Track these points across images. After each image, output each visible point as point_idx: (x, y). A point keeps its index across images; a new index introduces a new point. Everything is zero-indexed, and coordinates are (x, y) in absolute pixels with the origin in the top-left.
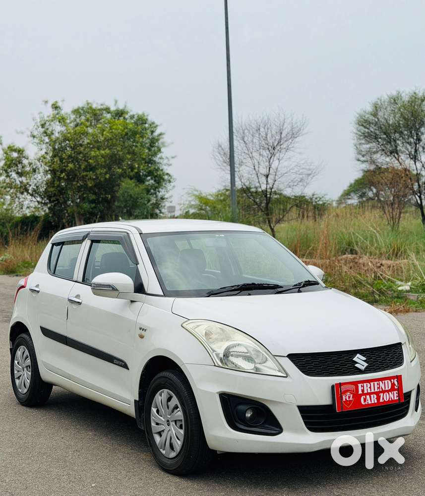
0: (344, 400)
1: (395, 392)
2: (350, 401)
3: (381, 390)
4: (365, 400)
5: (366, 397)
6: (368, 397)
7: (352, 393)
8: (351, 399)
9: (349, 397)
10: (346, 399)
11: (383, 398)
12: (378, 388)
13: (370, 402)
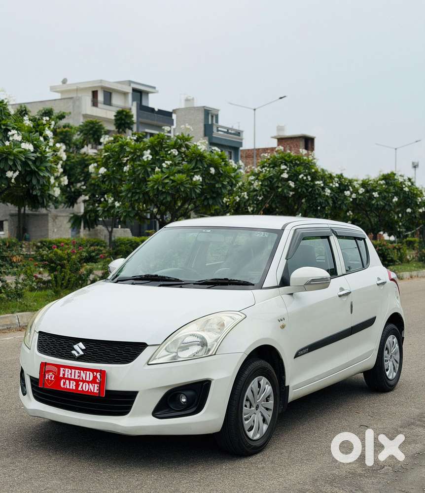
0: (47, 378)
1: (96, 385)
2: (52, 381)
3: (81, 379)
4: (64, 384)
5: (66, 381)
6: (67, 381)
7: (54, 374)
8: (52, 379)
9: (51, 377)
10: (48, 378)
11: (82, 387)
12: (78, 376)
13: (68, 387)
